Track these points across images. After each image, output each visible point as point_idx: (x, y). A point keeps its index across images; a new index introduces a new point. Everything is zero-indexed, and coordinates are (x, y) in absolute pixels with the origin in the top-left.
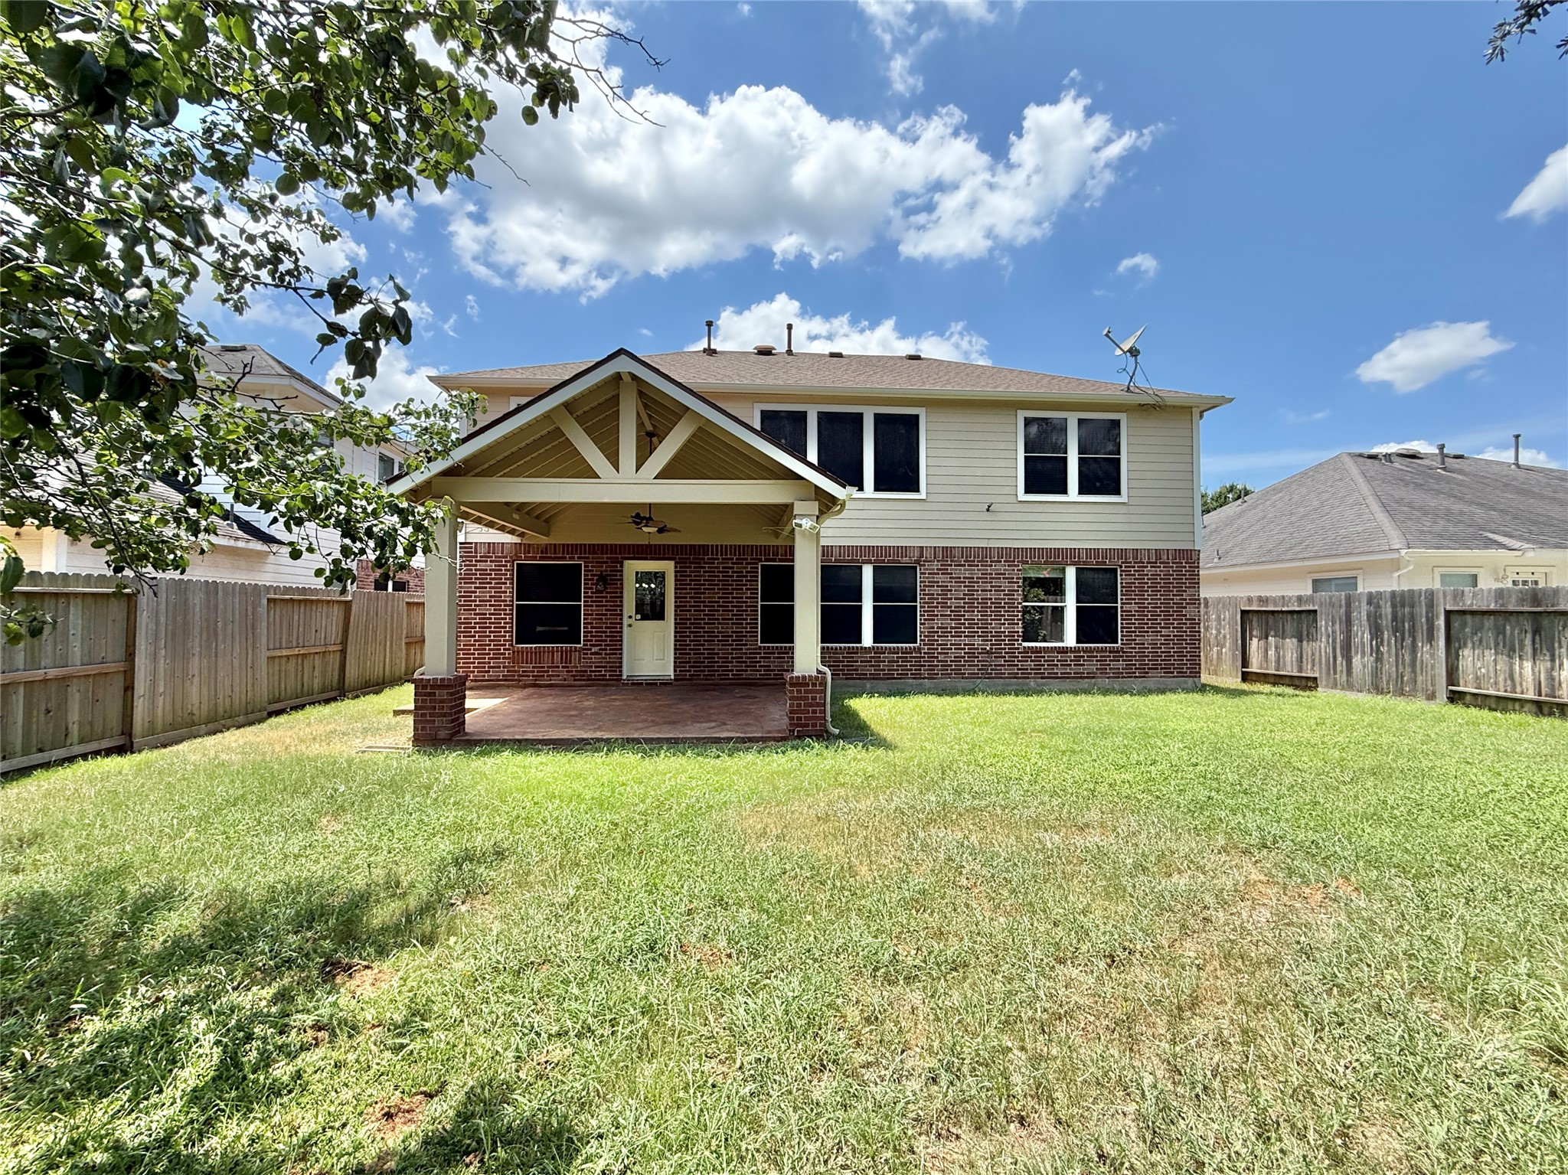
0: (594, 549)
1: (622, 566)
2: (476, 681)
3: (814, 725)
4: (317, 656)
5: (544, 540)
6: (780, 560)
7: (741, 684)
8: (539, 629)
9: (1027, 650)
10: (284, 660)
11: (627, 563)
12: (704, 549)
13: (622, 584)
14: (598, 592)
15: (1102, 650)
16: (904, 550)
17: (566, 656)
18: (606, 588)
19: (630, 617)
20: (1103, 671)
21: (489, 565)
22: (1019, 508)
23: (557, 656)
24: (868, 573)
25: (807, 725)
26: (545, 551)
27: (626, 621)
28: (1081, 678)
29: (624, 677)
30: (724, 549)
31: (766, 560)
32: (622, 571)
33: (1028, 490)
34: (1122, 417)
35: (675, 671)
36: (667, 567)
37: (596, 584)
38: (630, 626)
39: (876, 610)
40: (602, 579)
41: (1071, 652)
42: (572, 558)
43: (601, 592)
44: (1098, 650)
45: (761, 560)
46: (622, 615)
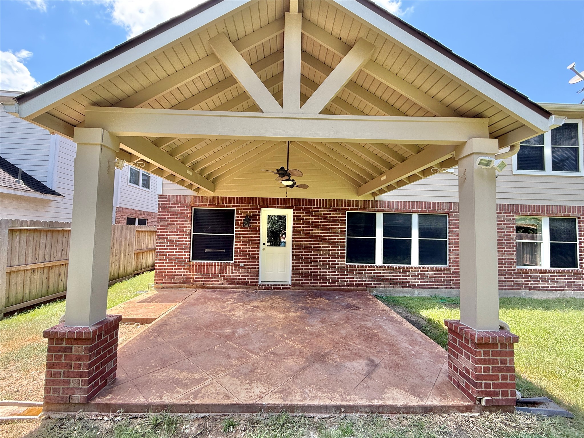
0: (242, 200)
1: (260, 212)
2: (166, 283)
3: (505, 394)
4: (62, 267)
5: (211, 194)
6: (360, 210)
7: (334, 290)
8: (207, 250)
9: (519, 271)
10: (29, 272)
11: (263, 210)
12: (311, 202)
13: (259, 223)
14: (245, 228)
15: (570, 272)
16: (439, 204)
17: (223, 269)
18: (249, 226)
19: (264, 244)
20: (569, 286)
21: (176, 210)
22: (512, 178)
23: (218, 268)
24: (415, 219)
25: (496, 394)
26: (212, 201)
27: (261, 246)
28: (555, 290)
29: (260, 283)
30: (324, 202)
31: (351, 209)
32: (259, 215)
33: (520, 167)
34: (579, 122)
35: (292, 280)
36: (288, 213)
37: (244, 223)
38: (264, 249)
39: (421, 244)
40: (248, 219)
41: (549, 272)
42: (229, 206)
43: (246, 228)
44: (566, 272)
45: (347, 209)
46: (259, 243)
